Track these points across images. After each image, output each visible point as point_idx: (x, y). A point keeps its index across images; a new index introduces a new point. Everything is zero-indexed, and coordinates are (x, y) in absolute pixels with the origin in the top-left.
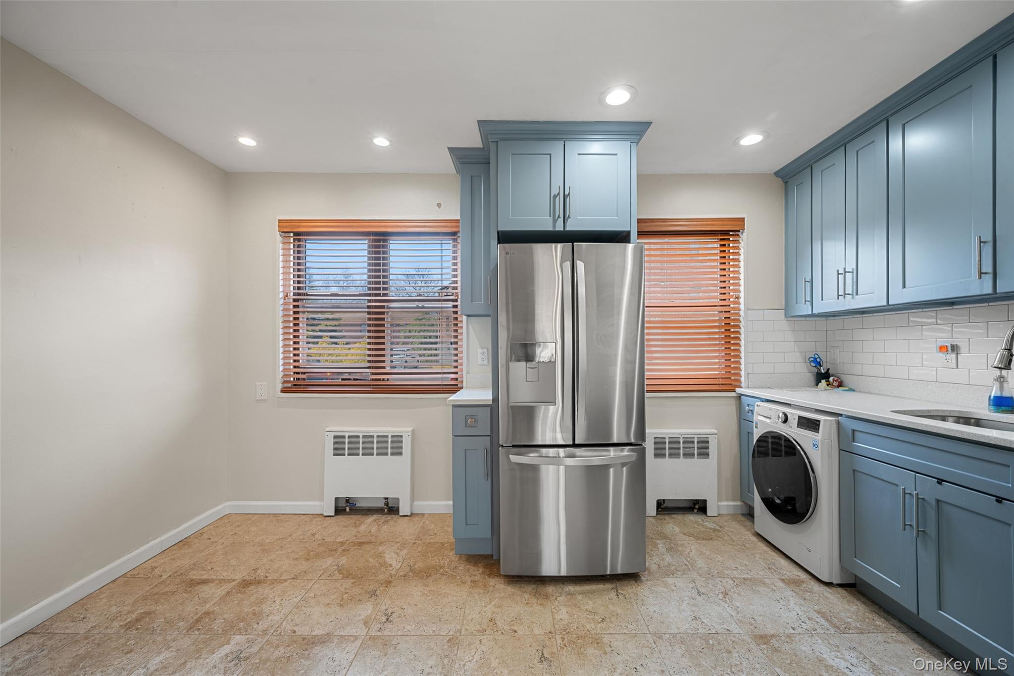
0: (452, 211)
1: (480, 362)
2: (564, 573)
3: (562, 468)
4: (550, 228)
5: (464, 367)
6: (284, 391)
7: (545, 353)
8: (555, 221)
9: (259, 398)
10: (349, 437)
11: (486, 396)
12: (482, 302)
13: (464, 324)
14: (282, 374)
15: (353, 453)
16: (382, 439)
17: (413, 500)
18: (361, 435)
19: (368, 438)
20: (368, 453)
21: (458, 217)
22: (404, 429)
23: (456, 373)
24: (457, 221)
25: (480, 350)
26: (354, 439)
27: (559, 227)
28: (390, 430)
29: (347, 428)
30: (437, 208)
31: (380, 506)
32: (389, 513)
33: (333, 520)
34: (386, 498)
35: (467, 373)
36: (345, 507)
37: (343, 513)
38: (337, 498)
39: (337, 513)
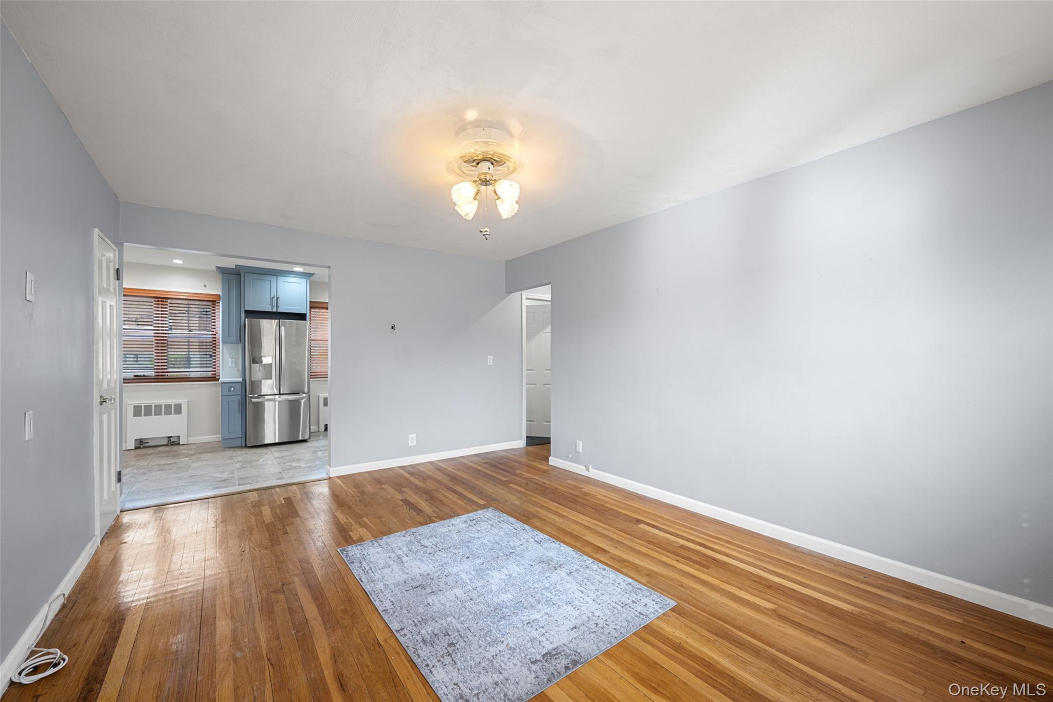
0: (215, 290)
1: (230, 365)
2: (277, 441)
3: (277, 402)
4: (270, 310)
5: (220, 368)
7: (267, 360)
8: (272, 308)
10: (145, 406)
11: (239, 378)
12: (234, 338)
13: (221, 347)
15: (148, 414)
16: (168, 406)
17: (189, 437)
18: (143, 405)
19: (158, 406)
20: (158, 414)
21: (219, 294)
22: (184, 402)
23: (215, 371)
24: (218, 296)
25: (230, 360)
26: (148, 407)
27: (275, 310)
28: (173, 401)
29: (143, 402)
30: (203, 287)
31: (165, 441)
32: (172, 445)
33: (133, 453)
34: (170, 437)
35: (223, 371)
36: (141, 444)
37: (139, 448)
38: (136, 440)
39: (136, 448)
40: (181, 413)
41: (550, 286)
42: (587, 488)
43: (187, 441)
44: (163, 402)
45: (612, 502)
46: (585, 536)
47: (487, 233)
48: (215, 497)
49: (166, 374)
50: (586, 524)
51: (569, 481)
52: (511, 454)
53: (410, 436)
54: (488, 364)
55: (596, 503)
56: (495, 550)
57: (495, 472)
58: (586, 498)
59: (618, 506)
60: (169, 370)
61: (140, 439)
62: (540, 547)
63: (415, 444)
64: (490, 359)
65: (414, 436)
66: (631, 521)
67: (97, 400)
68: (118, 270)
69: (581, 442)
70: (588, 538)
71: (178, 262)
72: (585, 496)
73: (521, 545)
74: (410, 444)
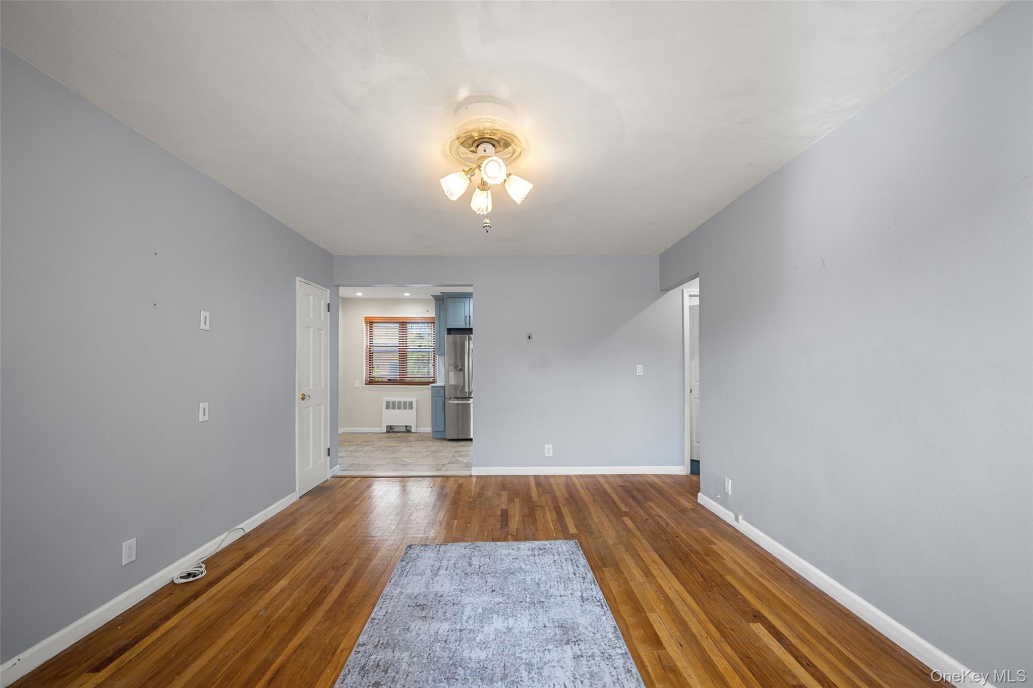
0: (432, 314)
1: (443, 373)
4: (464, 327)
5: (437, 375)
6: (366, 384)
8: (466, 325)
9: (356, 387)
10: (392, 402)
11: (443, 384)
13: (438, 358)
14: (365, 378)
15: (394, 408)
16: (405, 403)
17: (417, 427)
18: (397, 401)
19: (399, 403)
20: (399, 408)
21: (434, 316)
22: (414, 400)
23: (434, 376)
24: (434, 318)
25: (443, 369)
26: (394, 403)
27: (468, 327)
28: (408, 400)
29: (391, 399)
30: (426, 312)
31: (404, 429)
32: (407, 432)
33: (385, 435)
34: (406, 426)
35: (439, 377)
36: (390, 429)
37: (389, 432)
38: (387, 426)
39: (387, 432)
40: (412, 409)
41: (698, 279)
42: (721, 546)
43: (416, 429)
44: (402, 399)
45: (741, 574)
46: (653, 611)
47: (487, 225)
48: (403, 477)
49: (406, 379)
50: (671, 595)
51: (703, 530)
52: (663, 482)
53: (547, 446)
54: (637, 374)
55: (714, 570)
56: (526, 592)
57: (622, 499)
58: (707, 558)
59: (744, 584)
60: (408, 376)
61: (391, 426)
62: (579, 607)
63: (551, 454)
64: (640, 369)
65: (551, 446)
66: (743, 613)
67: (298, 397)
68: (329, 304)
69: (730, 481)
70: (653, 617)
71: (407, 294)
72: (707, 556)
73: (561, 596)
74: (546, 454)
